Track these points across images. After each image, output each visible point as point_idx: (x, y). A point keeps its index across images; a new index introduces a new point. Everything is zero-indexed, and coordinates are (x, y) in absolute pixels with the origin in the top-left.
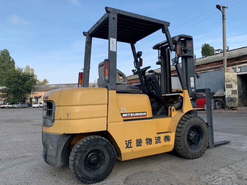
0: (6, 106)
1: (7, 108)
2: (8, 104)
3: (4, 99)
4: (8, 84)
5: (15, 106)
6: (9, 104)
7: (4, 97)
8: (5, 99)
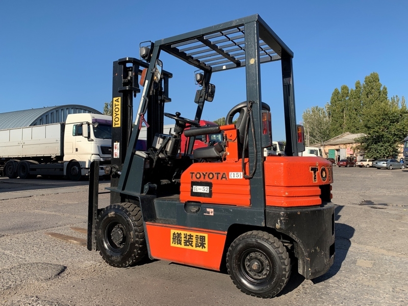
0: (365, 163)
1: (367, 167)
2: (368, 160)
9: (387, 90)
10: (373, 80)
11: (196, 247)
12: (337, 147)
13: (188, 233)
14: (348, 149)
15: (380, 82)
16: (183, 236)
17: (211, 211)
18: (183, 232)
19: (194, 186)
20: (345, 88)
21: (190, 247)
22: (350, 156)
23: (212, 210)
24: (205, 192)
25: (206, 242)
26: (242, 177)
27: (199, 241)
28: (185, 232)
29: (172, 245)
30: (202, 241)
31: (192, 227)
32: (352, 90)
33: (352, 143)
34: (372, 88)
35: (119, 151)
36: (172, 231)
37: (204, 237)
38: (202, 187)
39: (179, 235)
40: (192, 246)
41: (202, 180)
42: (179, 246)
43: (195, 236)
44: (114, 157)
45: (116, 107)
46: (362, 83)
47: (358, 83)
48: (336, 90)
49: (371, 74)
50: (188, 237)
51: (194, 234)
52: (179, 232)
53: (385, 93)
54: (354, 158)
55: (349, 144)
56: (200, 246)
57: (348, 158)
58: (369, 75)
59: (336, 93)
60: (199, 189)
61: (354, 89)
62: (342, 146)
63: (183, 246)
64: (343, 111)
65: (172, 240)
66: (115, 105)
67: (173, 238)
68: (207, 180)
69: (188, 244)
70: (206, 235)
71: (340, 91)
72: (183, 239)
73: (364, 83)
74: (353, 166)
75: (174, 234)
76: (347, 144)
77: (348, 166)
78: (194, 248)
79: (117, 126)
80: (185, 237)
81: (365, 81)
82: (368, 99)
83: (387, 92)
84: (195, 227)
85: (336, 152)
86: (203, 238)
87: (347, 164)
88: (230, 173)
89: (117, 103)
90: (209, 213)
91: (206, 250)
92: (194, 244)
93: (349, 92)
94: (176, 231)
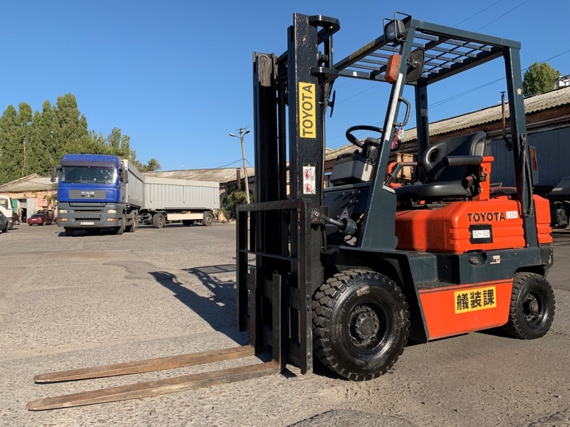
9: (87, 121)
10: (68, 104)
11: (485, 305)
12: (21, 196)
13: (475, 291)
14: (39, 199)
15: (78, 108)
16: (469, 296)
17: (497, 258)
18: (468, 292)
19: (474, 231)
20: (24, 107)
21: (478, 308)
22: (42, 209)
23: (499, 257)
24: (486, 237)
25: (495, 296)
26: (517, 217)
27: (487, 297)
28: (471, 291)
29: (457, 312)
30: (490, 296)
31: (479, 282)
32: (37, 113)
33: (46, 191)
34: (67, 115)
35: (314, 182)
36: (457, 294)
37: (492, 290)
38: (482, 231)
39: (465, 296)
40: (480, 306)
41: (481, 222)
42: (466, 310)
43: (482, 293)
44: (305, 192)
45: (306, 100)
46: (54, 104)
47: (47, 104)
48: (10, 108)
49: (66, 95)
50: (475, 296)
51: (481, 290)
52: (464, 292)
53: (85, 125)
54: (50, 213)
55: (41, 191)
56: (488, 304)
57: (39, 212)
58: (63, 96)
59: (11, 112)
60: (479, 234)
61: (41, 111)
62: (29, 195)
63: (470, 309)
64: (22, 143)
65: (456, 305)
66: (304, 97)
67: (458, 303)
68: (486, 222)
69: (476, 304)
70: (493, 288)
71: (17, 110)
72: (470, 300)
73: (56, 106)
74: (50, 224)
75: (459, 297)
76: (37, 191)
77: (45, 223)
78: (483, 307)
79: (307, 136)
80: (472, 297)
81: (58, 104)
82: (62, 130)
83: (86, 124)
84: (482, 282)
85: (19, 203)
86: (490, 292)
87: (43, 221)
88: (507, 213)
89: (307, 94)
90: (495, 261)
91: (494, 305)
92: (482, 303)
93: (33, 115)
94: (461, 293)
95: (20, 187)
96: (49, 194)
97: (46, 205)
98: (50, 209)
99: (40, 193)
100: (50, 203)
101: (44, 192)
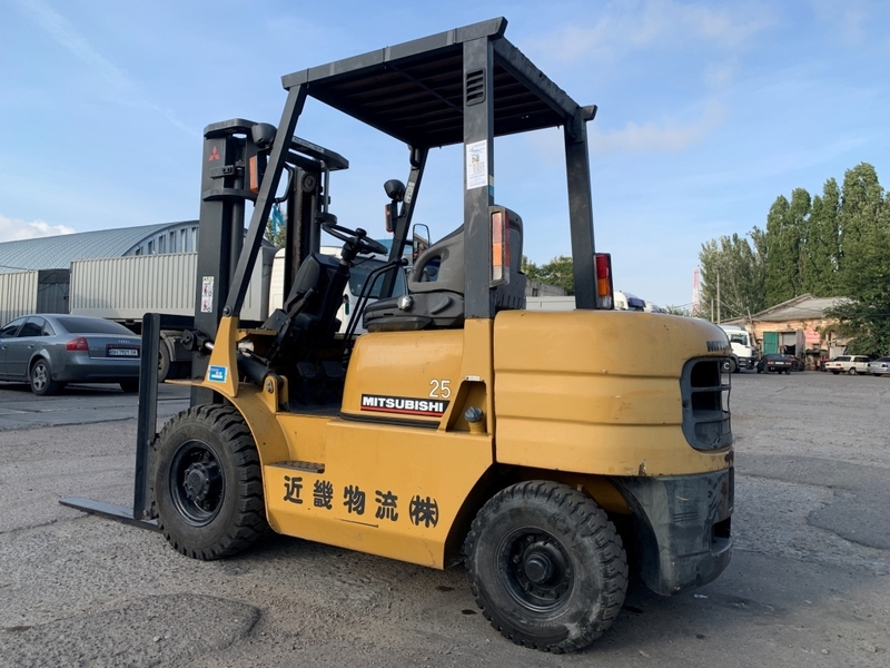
0: (846, 365)
1: (850, 374)
2: (853, 357)
3: (844, 342)
4: (856, 287)
5: (878, 366)
6: (855, 361)
7: (845, 335)
8: (850, 339)
12: (783, 327)
14: (809, 333)
15: (879, 182)
20: (802, 195)
22: (812, 347)
33: (819, 319)
46: (840, 184)
47: (831, 186)
54: (824, 353)
55: (811, 319)
61: (823, 195)
62: (795, 326)
71: (790, 200)
76: (806, 320)
81: (847, 181)
93: (812, 203)
95: (784, 314)
96: (824, 324)
97: (818, 341)
98: (824, 347)
99: (809, 323)
100: (824, 337)
101: (816, 322)
